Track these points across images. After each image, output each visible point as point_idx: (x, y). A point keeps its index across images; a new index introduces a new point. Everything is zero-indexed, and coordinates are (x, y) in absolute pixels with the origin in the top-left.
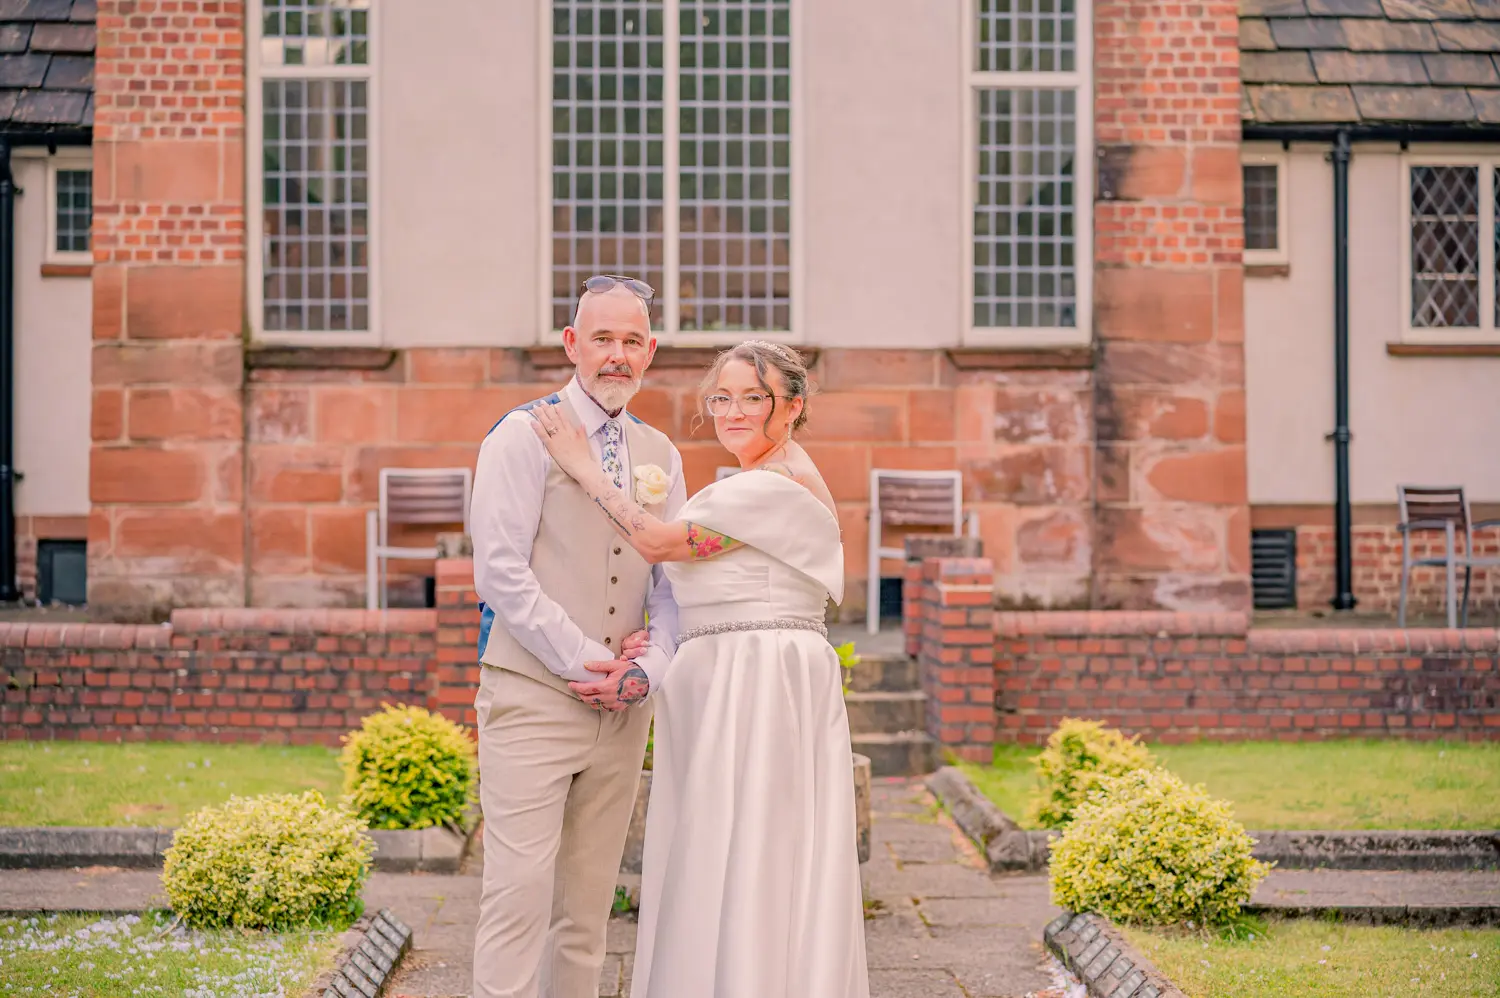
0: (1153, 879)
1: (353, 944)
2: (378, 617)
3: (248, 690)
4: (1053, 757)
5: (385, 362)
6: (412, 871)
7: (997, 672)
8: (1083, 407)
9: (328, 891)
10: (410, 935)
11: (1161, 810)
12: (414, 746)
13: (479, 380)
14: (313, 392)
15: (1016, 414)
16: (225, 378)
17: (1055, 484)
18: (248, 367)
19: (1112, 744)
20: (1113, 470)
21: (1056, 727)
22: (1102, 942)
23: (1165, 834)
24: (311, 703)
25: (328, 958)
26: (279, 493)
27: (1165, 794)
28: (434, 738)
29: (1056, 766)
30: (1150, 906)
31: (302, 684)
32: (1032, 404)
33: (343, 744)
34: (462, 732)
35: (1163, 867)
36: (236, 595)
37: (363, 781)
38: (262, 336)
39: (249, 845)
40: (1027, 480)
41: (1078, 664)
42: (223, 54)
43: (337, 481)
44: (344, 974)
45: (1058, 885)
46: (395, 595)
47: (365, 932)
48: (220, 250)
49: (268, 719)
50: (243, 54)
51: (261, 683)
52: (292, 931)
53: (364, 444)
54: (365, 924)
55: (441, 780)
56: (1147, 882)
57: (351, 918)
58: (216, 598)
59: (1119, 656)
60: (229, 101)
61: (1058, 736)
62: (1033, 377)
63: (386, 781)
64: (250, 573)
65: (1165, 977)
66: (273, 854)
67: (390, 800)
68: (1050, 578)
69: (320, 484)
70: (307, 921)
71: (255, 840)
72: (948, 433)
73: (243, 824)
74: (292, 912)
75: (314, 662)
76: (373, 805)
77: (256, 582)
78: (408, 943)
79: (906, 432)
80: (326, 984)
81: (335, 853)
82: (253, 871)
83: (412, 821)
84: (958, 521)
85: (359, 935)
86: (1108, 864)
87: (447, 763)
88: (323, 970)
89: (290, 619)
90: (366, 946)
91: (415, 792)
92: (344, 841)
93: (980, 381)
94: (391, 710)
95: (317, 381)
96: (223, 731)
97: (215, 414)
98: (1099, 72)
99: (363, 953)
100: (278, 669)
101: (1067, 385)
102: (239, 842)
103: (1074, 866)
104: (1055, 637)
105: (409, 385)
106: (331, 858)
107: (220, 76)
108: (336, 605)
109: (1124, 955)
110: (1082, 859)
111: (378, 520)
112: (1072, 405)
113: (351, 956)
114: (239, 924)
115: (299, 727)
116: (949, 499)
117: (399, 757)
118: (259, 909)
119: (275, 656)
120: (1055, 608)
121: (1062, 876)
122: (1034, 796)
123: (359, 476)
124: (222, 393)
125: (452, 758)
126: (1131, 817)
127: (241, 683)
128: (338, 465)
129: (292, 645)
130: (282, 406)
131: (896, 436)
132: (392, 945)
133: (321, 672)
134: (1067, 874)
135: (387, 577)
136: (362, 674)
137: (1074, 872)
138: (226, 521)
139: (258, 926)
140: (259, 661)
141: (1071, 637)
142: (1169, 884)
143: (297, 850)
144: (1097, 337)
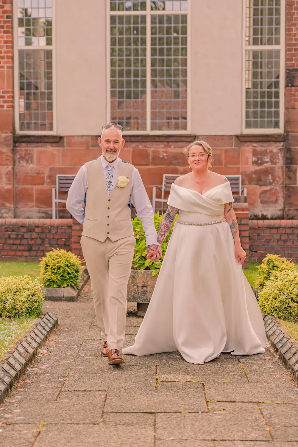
0: (291, 304)
1: (38, 322)
2: (55, 221)
3: (14, 244)
4: (264, 266)
5: (58, 140)
6: (61, 301)
7: (250, 239)
8: (281, 154)
9: (31, 306)
10: (57, 320)
11: (293, 283)
12: (62, 262)
13: (88, 147)
14: (35, 150)
15: (259, 156)
16: (7, 145)
17: (272, 179)
18: (15, 142)
19: (283, 262)
20: (291, 174)
21: (265, 257)
22: (273, 324)
23: (294, 290)
24: (33, 249)
25: (30, 327)
26: (25, 183)
27: (295, 278)
28: (68, 259)
29: (265, 269)
30: (290, 313)
31: (30, 242)
32: (265, 153)
33: (40, 261)
34: (77, 257)
35: (294, 301)
36: (11, 214)
37: (46, 272)
38: (19, 132)
39: (7, 292)
40: (263, 177)
41: (277, 237)
42: (6, 42)
43: (43, 178)
44: (34, 332)
45: (260, 306)
46: (61, 214)
47: (42, 319)
48: (5, 105)
49: (20, 253)
50: (12, 42)
51: (18, 242)
52: (20, 318)
53: (52, 166)
54: (42, 316)
55: (70, 272)
56: (289, 306)
57: (39, 315)
58: (5, 215)
59: (291, 234)
60: (8, 57)
61: (266, 259)
62: (265, 144)
63: (53, 273)
64: (16, 207)
65: (290, 335)
66: (14, 295)
67: (54, 278)
68: (270, 209)
69: (37, 179)
70: (24, 316)
71: (9, 291)
72: (238, 163)
73: (5, 285)
74: (20, 312)
75: (34, 235)
76: (49, 280)
77: (18, 210)
78: (57, 322)
79: (224, 163)
80: (28, 334)
81: (34, 294)
82: (8, 300)
83: (61, 285)
84: (240, 191)
85: (40, 320)
86: (276, 300)
87: (72, 267)
88: (27, 330)
89: (27, 221)
90: (42, 323)
91: (62, 276)
92: (36, 291)
93: (248, 146)
94: (55, 251)
95: (36, 147)
96: (5, 257)
97: (4, 157)
98: (287, 45)
99: (41, 325)
100: (23, 238)
101: (276, 147)
102: (3, 291)
103: (266, 300)
104: (270, 228)
105: (65, 148)
106: (32, 296)
107: (5, 49)
108: (43, 218)
109: (279, 328)
110: (268, 298)
111: (56, 190)
112: (278, 154)
113: (37, 326)
114: (4, 316)
115: (30, 256)
116: (238, 184)
117: (57, 265)
118: (9, 312)
119: (22, 233)
120: (272, 219)
121: (262, 303)
122: (258, 279)
123: (50, 177)
124: (6, 150)
125: (74, 265)
126: (283, 285)
127: (11, 242)
128: (43, 173)
129: (27, 230)
130: (25, 155)
131: (221, 164)
132: (51, 323)
133: (36, 238)
134: (263, 303)
135: (58, 209)
136: (49, 239)
137: (266, 302)
138: (8, 191)
139: (10, 317)
140: (17, 235)
141: (275, 228)
142: (295, 306)
143: (22, 293)
144: (286, 131)
